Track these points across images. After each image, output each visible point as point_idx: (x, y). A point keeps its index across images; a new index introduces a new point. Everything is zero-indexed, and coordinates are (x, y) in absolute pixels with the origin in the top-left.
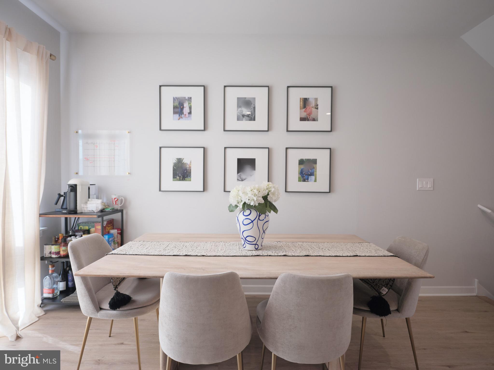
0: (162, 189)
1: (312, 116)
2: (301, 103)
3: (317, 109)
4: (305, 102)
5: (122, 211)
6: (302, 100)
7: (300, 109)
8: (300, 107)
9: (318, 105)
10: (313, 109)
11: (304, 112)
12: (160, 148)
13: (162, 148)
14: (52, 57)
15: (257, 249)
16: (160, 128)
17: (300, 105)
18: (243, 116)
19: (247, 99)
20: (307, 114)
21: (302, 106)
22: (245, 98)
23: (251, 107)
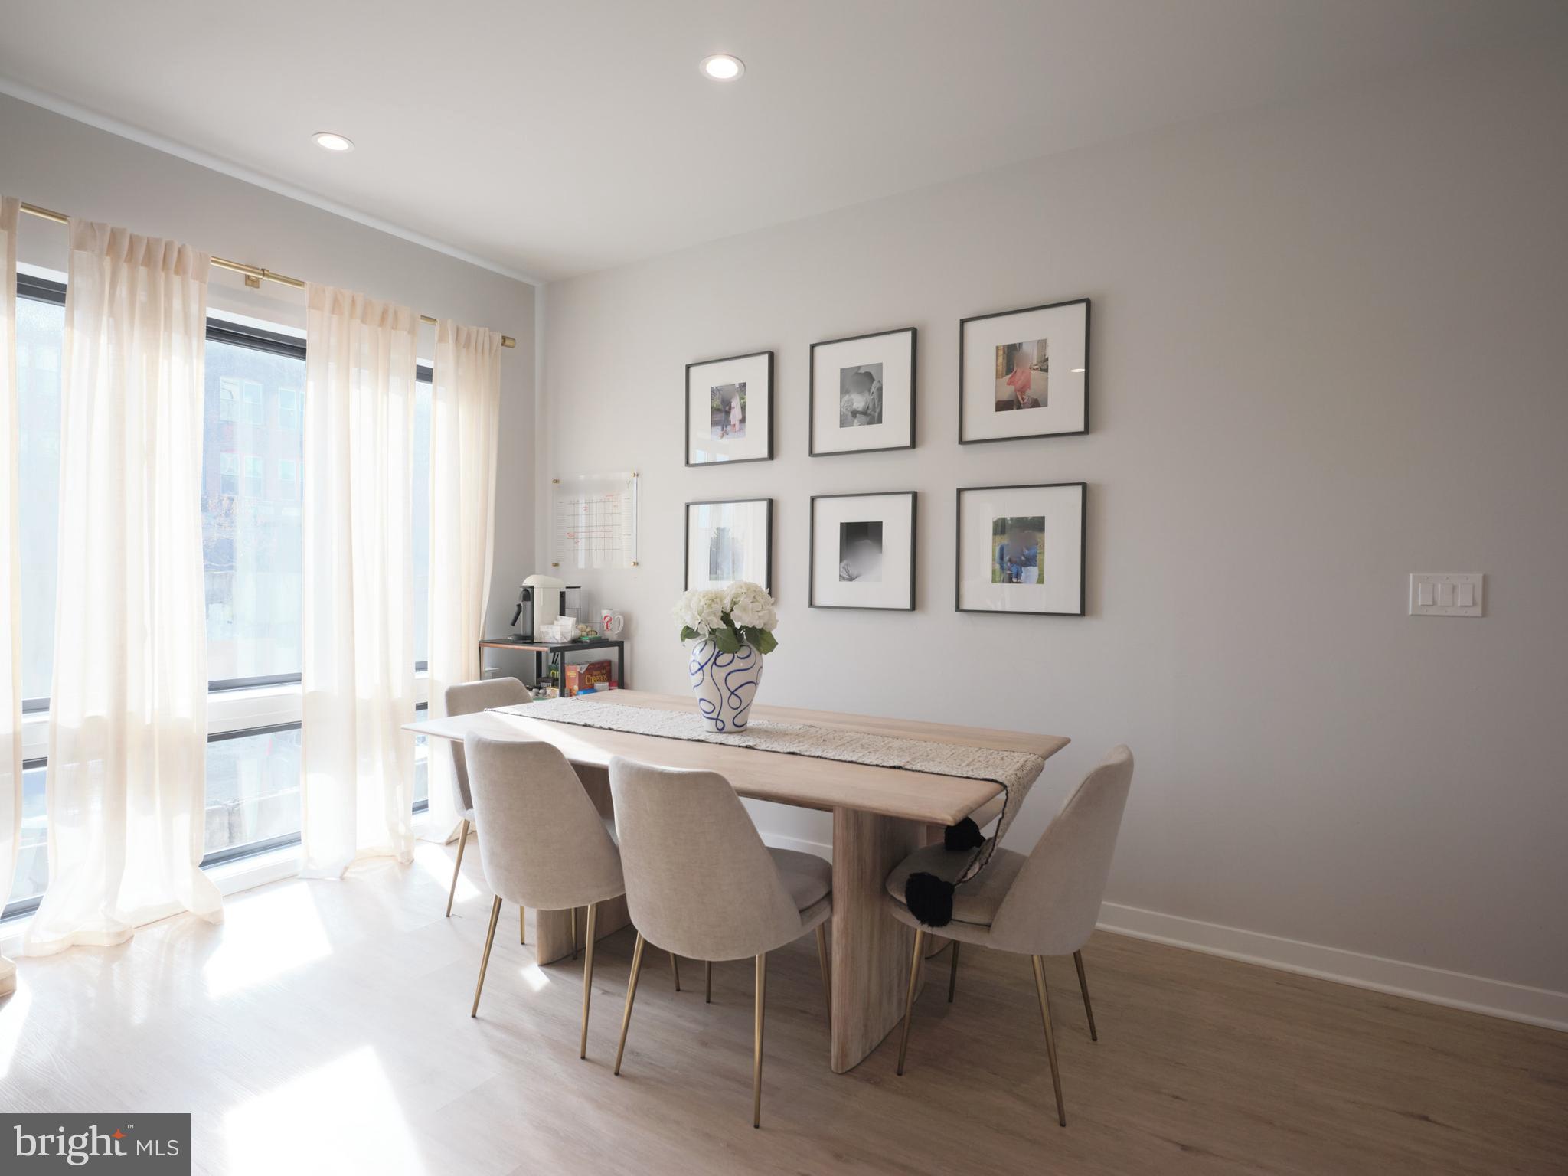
1: (1031, 394)
2: (1000, 360)
3: (1046, 370)
4: (1011, 355)
5: (620, 645)
6: (1001, 352)
7: (997, 377)
8: (997, 371)
9: (1047, 360)
10: (1033, 372)
11: (1009, 384)
12: (688, 506)
13: (691, 507)
14: (508, 342)
15: (720, 731)
16: (687, 462)
17: (997, 365)
18: (854, 413)
19: (862, 371)
20: (1016, 390)
21: (1001, 368)
22: (859, 367)
23: (873, 390)
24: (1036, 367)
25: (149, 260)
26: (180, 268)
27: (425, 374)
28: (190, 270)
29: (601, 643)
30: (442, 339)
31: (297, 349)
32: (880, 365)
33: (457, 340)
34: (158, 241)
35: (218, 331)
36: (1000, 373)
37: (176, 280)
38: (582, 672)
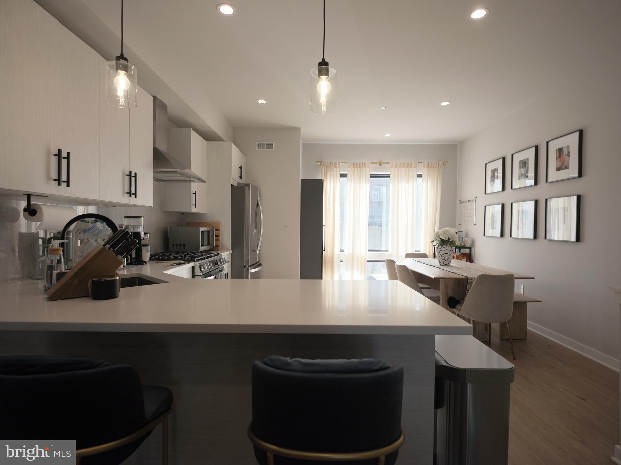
0: (486, 235)
1: (565, 164)
2: (557, 154)
3: (569, 156)
4: (560, 151)
5: (470, 248)
6: (558, 151)
7: (556, 160)
8: (556, 158)
9: (569, 152)
10: (566, 157)
11: (559, 162)
12: (485, 207)
13: (486, 207)
14: (445, 163)
15: (441, 265)
16: (485, 193)
17: (556, 156)
18: (522, 175)
19: (524, 161)
20: (561, 164)
21: (557, 156)
22: (523, 160)
23: (526, 167)
24: (566, 155)
25: (360, 167)
26: (365, 167)
27: (420, 176)
28: (367, 167)
29: (464, 247)
30: (424, 167)
31: (388, 176)
32: (528, 159)
33: (428, 167)
34: (361, 163)
35: (372, 176)
36: (557, 158)
37: (364, 169)
38: (458, 255)
